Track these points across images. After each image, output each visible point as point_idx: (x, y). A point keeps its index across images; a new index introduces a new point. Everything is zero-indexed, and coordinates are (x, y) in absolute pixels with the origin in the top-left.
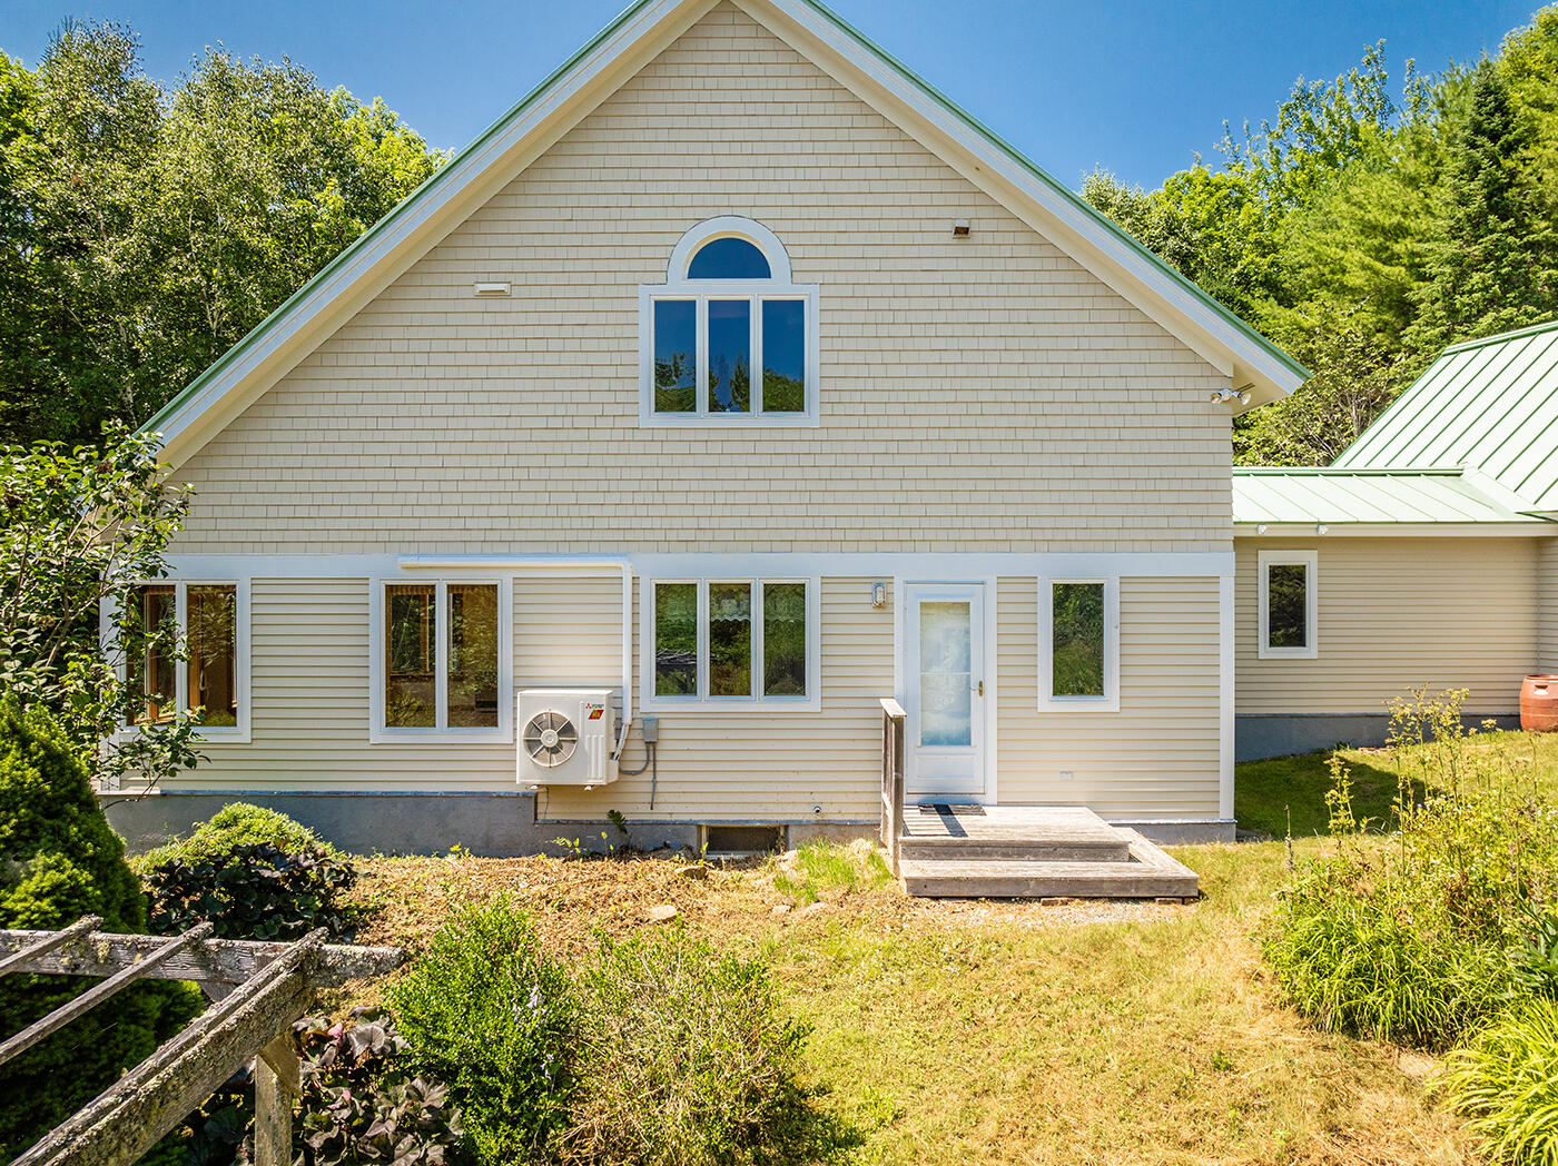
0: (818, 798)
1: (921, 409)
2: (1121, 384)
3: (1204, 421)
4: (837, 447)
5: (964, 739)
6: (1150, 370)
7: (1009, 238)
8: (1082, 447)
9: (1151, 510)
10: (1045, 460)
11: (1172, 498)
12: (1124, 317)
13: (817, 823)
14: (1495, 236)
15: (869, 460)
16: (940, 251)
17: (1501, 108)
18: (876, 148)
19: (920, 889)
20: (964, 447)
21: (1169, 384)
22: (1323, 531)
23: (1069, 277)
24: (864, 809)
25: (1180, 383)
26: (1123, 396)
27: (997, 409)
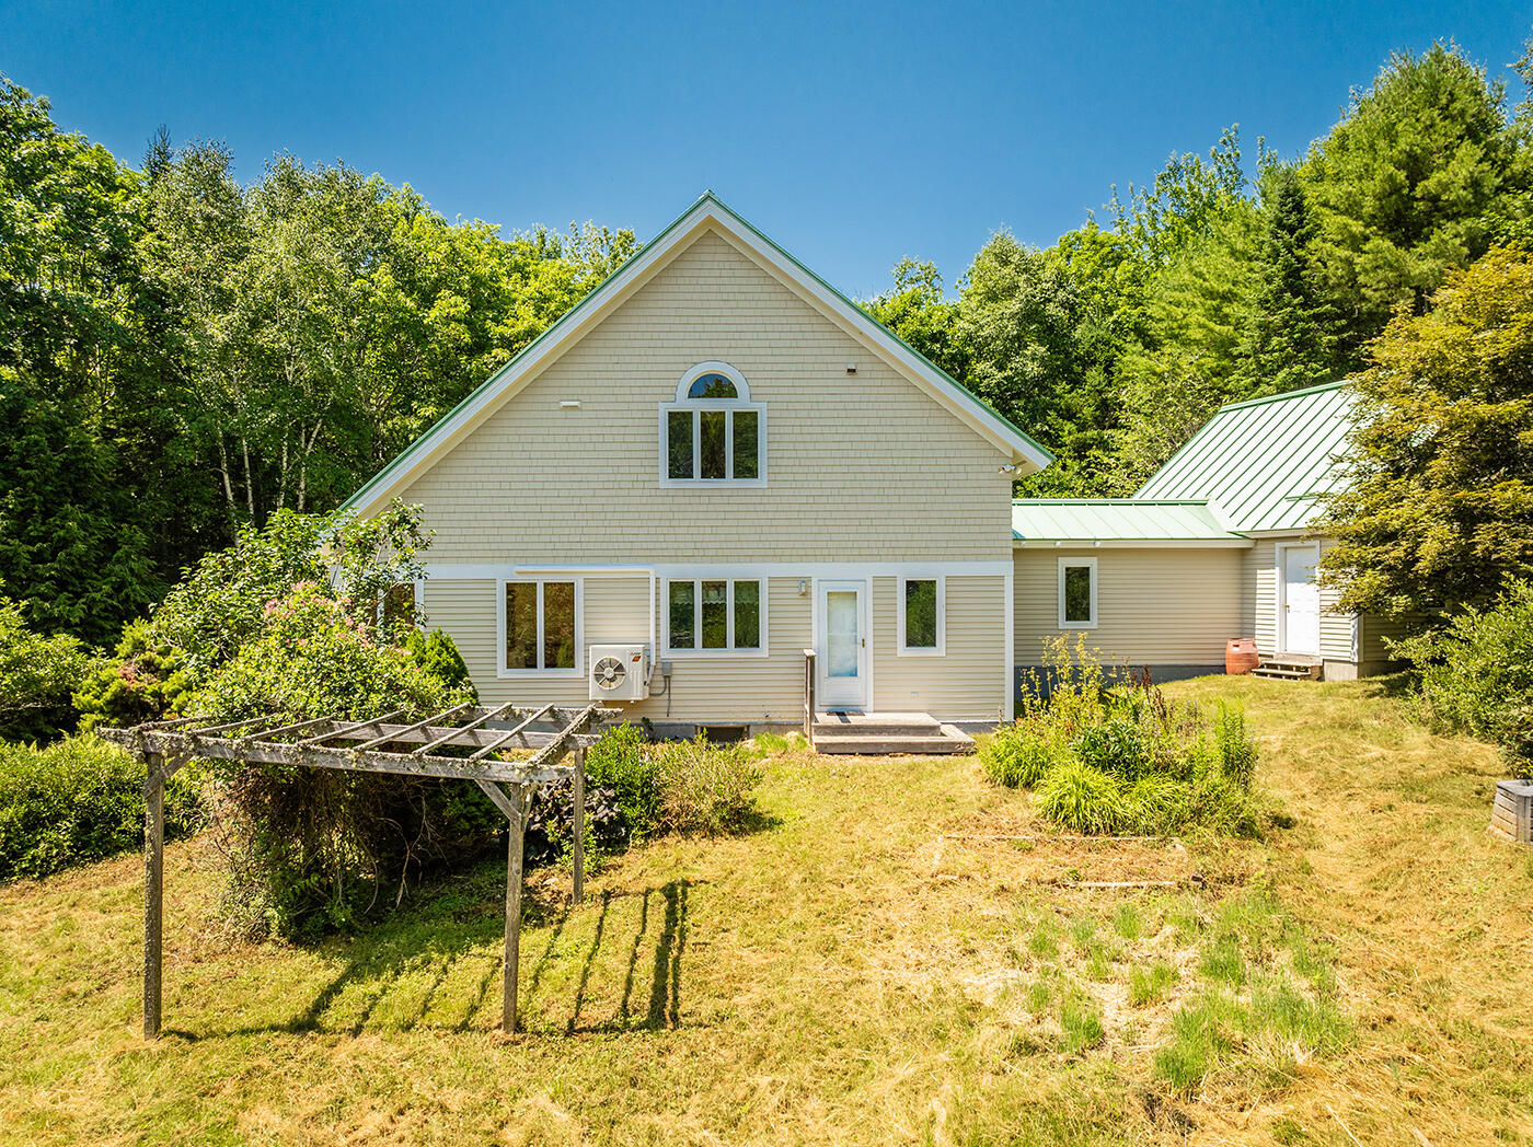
0: (767, 709)
1: (827, 477)
2: (947, 461)
3: (995, 484)
4: (778, 500)
5: (854, 673)
6: (963, 453)
7: (880, 375)
8: (923, 499)
9: (964, 537)
10: (901, 507)
11: (977, 529)
12: (948, 421)
13: (767, 724)
14: (1289, 309)
15: (797, 507)
16: (838, 383)
17: (1298, 207)
18: (801, 320)
19: (823, 749)
20: (853, 500)
21: (975, 461)
22: (1098, 544)
23: (916, 398)
24: (793, 715)
25: (981, 461)
26: (947, 469)
27: (873, 477)
